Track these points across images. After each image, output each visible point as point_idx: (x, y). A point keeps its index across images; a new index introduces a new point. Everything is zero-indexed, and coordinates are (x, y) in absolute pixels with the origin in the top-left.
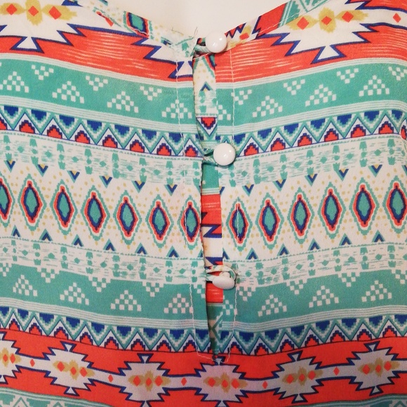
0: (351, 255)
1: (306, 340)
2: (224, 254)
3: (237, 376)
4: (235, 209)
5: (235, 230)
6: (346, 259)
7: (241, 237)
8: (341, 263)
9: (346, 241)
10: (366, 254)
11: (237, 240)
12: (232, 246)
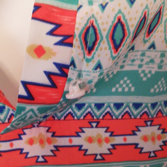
0: (153, 57)
1: (104, 114)
2: (73, 63)
3: (50, 135)
4: (89, 25)
5: (86, 43)
6: (148, 60)
7: (90, 50)
8: (144, 63)
9: (153, 46)
10: (164, 59)
11: (86, 52)
12: (81, 57)
